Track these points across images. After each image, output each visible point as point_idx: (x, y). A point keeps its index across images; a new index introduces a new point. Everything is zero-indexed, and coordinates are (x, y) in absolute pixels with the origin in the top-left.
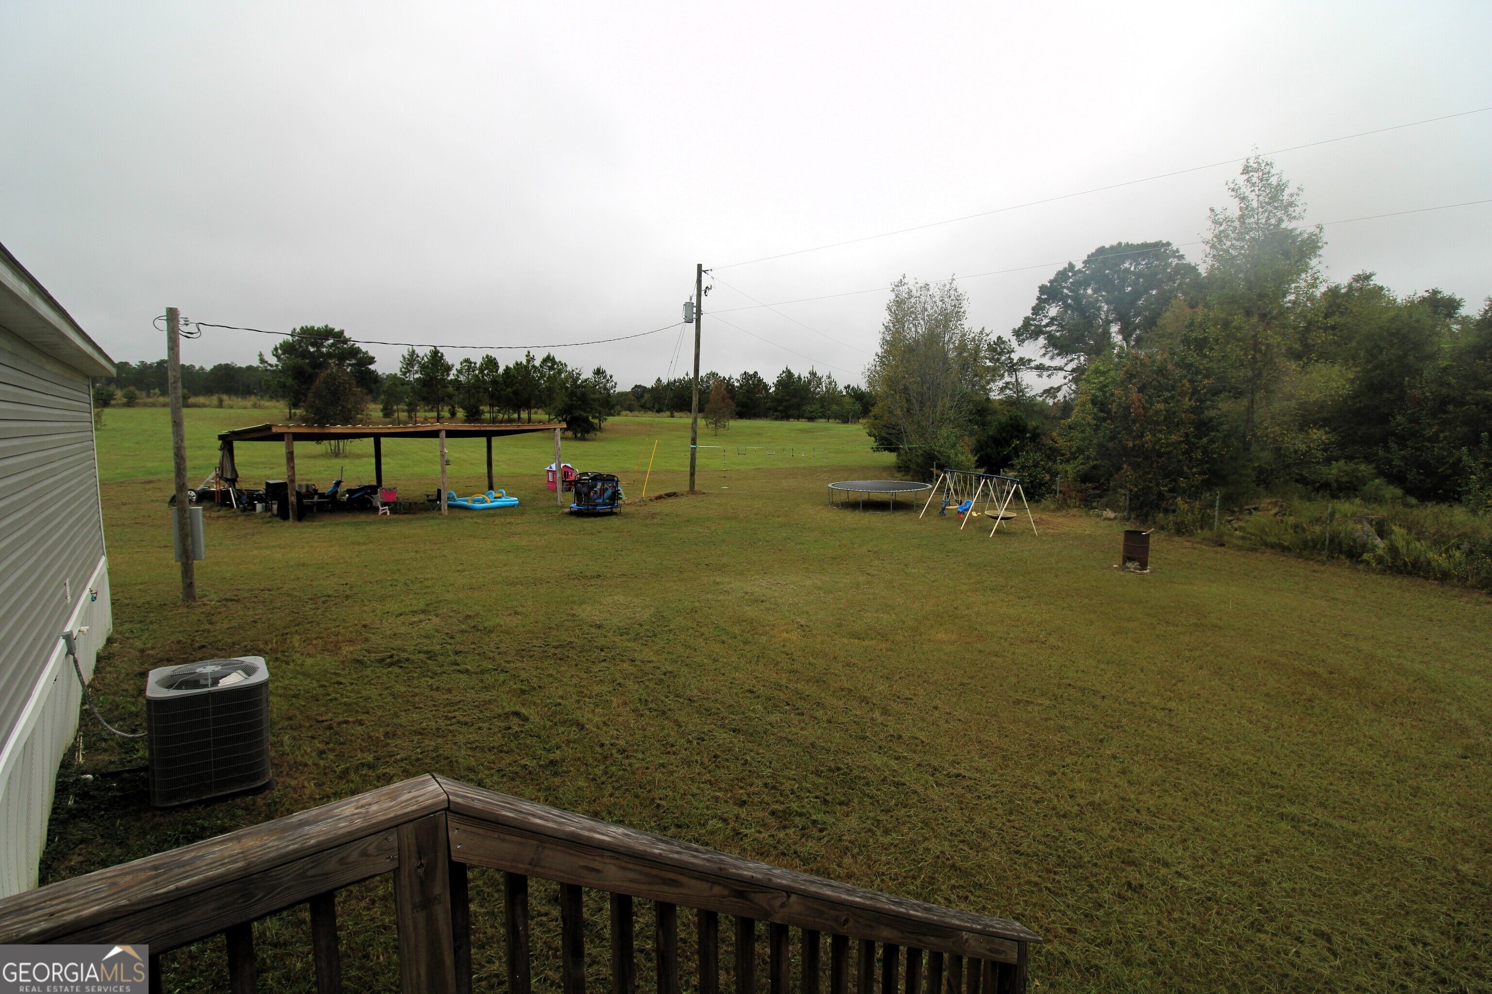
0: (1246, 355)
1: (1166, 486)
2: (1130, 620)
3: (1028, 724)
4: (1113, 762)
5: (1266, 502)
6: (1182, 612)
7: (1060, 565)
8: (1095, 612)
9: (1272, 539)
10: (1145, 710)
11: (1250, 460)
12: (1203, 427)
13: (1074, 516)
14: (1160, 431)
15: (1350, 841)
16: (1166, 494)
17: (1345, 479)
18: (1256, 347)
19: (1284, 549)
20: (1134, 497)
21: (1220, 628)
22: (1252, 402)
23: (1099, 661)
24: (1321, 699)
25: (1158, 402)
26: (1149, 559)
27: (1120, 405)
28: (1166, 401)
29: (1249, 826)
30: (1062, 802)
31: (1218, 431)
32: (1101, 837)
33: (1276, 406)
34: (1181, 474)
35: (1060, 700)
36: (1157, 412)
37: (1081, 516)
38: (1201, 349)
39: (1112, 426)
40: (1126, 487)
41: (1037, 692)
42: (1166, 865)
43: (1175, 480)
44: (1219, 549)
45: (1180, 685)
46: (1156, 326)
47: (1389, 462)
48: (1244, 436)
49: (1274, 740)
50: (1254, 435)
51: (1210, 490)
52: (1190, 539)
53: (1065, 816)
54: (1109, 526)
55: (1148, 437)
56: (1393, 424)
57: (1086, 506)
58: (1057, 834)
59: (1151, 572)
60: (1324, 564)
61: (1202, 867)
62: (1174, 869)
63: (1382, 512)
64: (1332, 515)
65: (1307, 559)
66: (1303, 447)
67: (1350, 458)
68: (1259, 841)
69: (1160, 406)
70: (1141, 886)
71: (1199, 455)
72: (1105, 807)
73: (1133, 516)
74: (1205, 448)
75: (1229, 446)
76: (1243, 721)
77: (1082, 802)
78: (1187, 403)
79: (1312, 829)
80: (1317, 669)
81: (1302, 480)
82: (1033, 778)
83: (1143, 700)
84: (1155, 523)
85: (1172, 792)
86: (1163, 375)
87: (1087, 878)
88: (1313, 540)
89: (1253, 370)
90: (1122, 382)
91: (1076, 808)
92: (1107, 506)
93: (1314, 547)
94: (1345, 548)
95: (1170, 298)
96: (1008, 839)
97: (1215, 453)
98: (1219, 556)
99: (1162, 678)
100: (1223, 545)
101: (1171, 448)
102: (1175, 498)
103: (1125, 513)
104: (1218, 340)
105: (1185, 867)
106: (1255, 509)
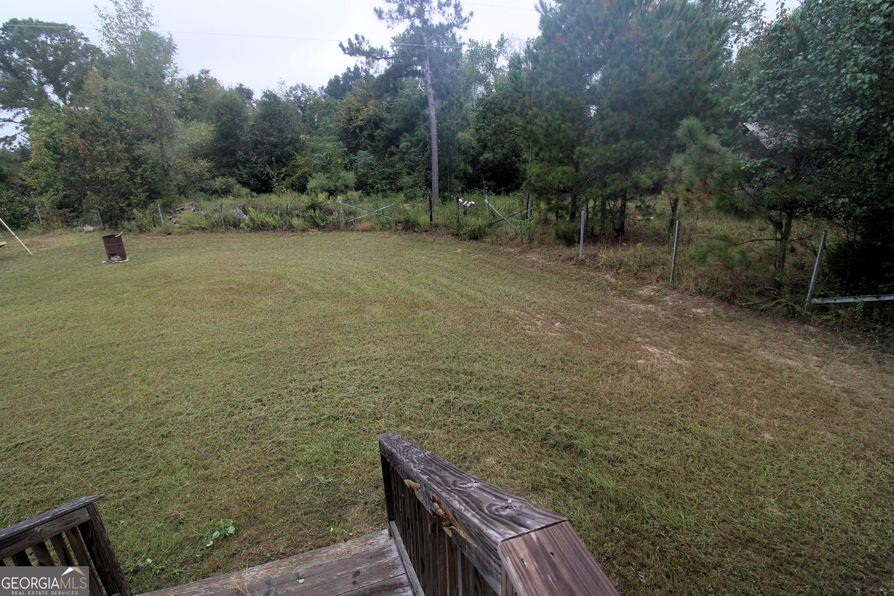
0: (149, 113)
1: (123, 203)
2: (123, 293)
3: (66, 385)
4: (135, 378)
5: (187, 204)
6: (156, 278)
7: (60, 271)
8: (97, 295)
9: (196, 225)
10: (147, 341)
11: (171, 181)
12: (137, 162)
13: (60, 234)
14: (107, 166)
15: (261, 356)
16: (125, 208)
17: (224, 187)
18: (153, 108)
19: (203, 229)
20: (103, 214)
21: (180, 281)
22: (162, 144)
23: (109, 325)
24: (236, 299)
25: (99, 145)
26: (127, 252)
27: (69, 148)
28: (104, 145)
29: (217, 373)
30: (107, 417)
31: (146, 164)
32: (139, 422)
33: (177, 147)
34: (131, 194)
35: (87, 359)
36: (100, 153)
37: (67, 234)
38: (119, 109)
39: (69, 165)
40: (95, 208)
41: (68, 362)
42: (180, 414)
43: (128, 198)
44: (169, 236)
45: (165, 319)
46: (83, 90)
47: (241, 176)
48: (164, 167)
49: (219, 327)
50: (169, 165)
51: (153, 202)
52: (150, 234)
53: (112, 424)
54: (91, 237)
55: (99, 171)
56: (238, 156)
57: (69, 226)
58: (109, 437)
59: (130, 260)
60: (224, 233)
61: (199, 404)
62: (185, 414)
63: (243, 201)
64: (221, 206)
65: (216, 232)
66: (198, 171)
67: (223, 175)
68: (223, 377)
69: (101, 148)
70: (170, 432)
71: (138, 180)
72: (136, 405)
73: (107, 226)
74: (142, 176)
75: (156, 173)
76: (203, 324)
77: (121, 410)
78: (119, 146)
79: (245, 359)
80: (232, 286)
81: (202, 190)
82: (81, 415)
83: (144, 336)
84: (124, 228)
85: (174, 377)
86: (96, 126)
87: (136, 449)
88: (216, 222)
89: (157, 124)
90: (65, 130)
91: (118, 415)
92: (85, 223)
93: (218, 225)
94: (232, 223)
95: (87, 70)
96: (74, 461)
97: (149, 178)
98: (169, 241)
99: (153, 319)
100: (170, 234)
101: (118, 177)
102: (132, 210)
103: (101, 226)
104: (128, 102)
105: (191, 409)
106: (182, 209)
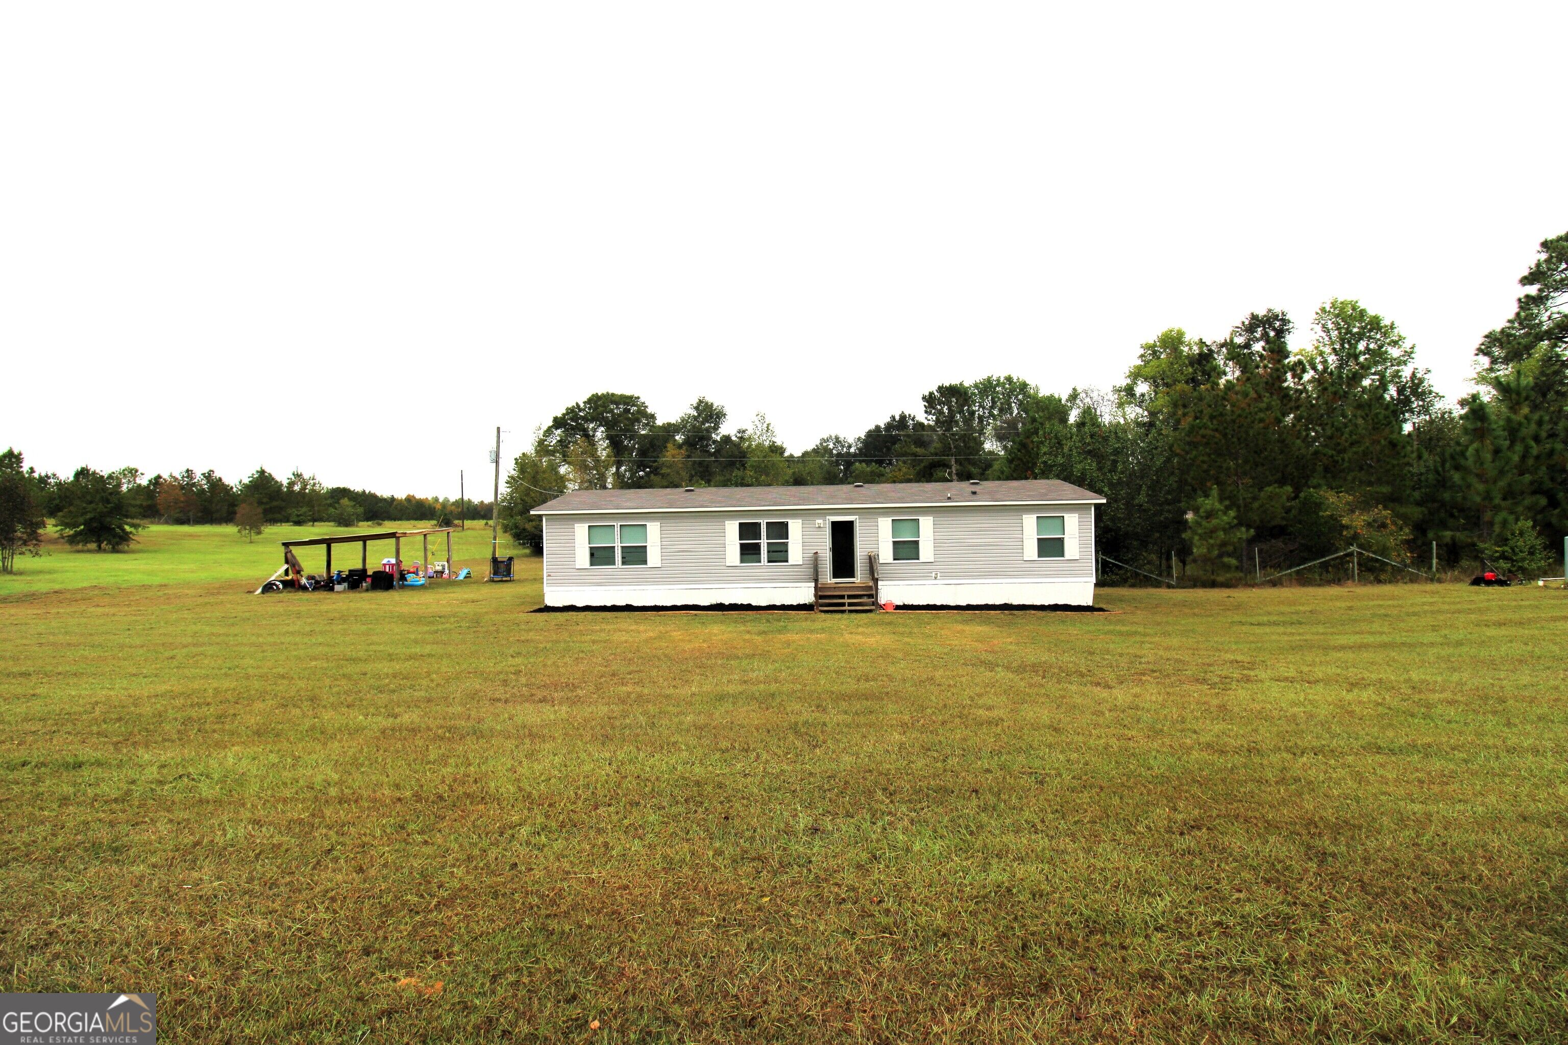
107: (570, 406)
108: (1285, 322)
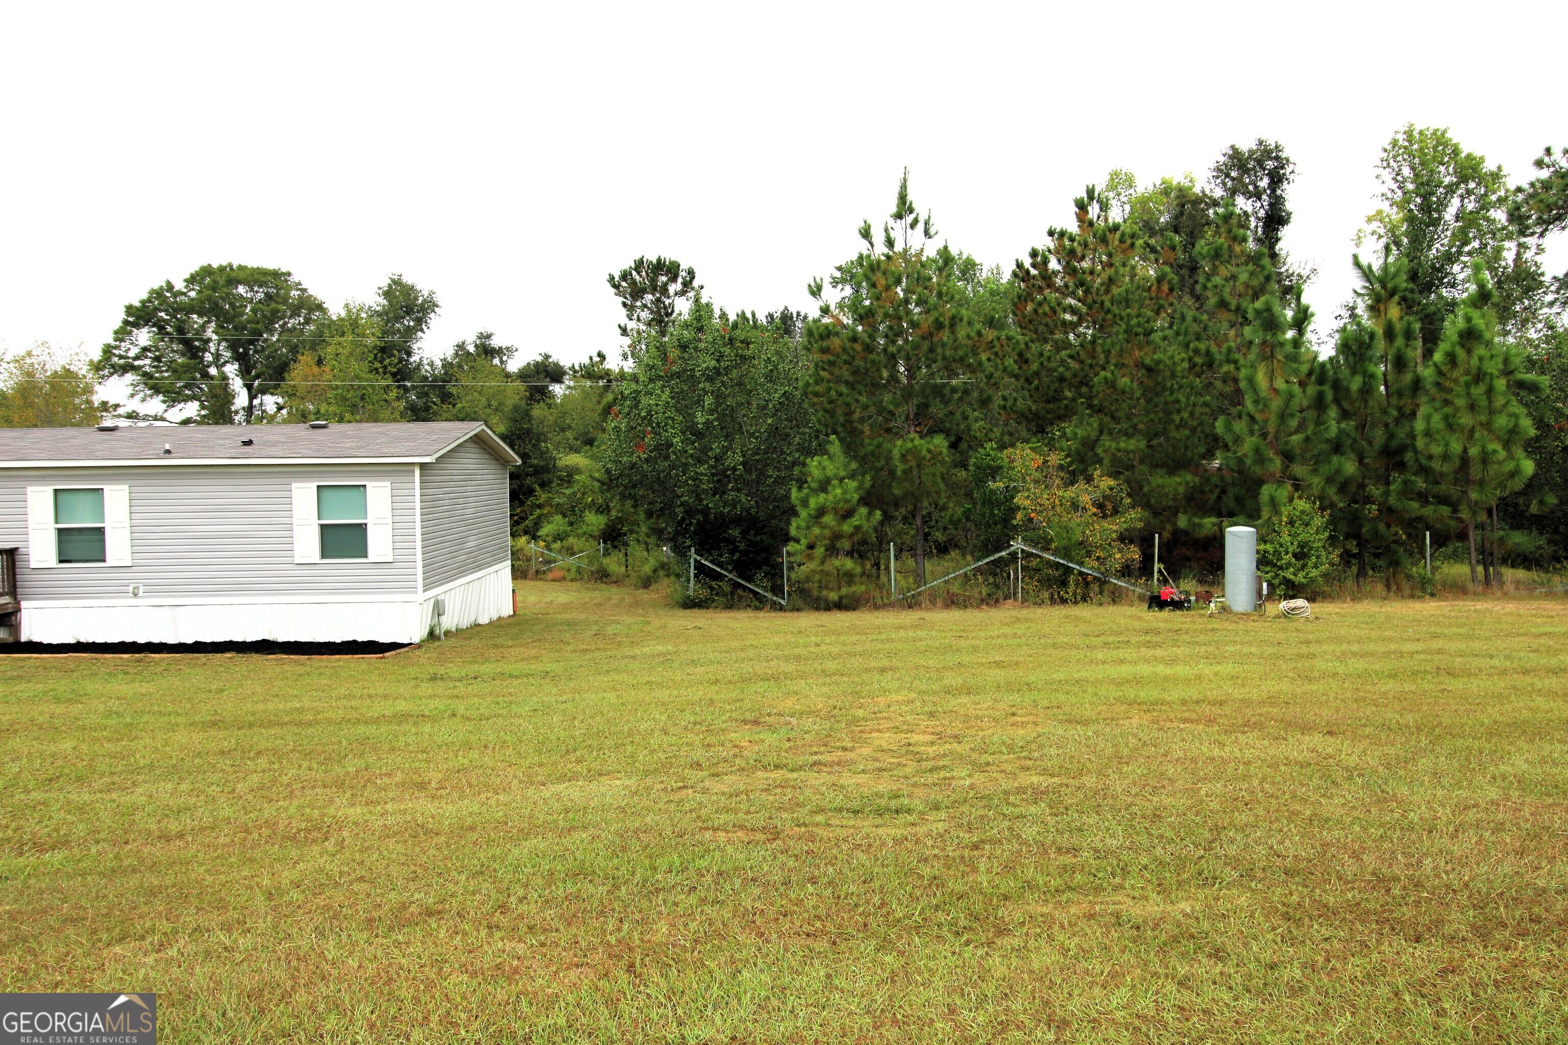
107: (156, 287)
108: (1282, 163)
